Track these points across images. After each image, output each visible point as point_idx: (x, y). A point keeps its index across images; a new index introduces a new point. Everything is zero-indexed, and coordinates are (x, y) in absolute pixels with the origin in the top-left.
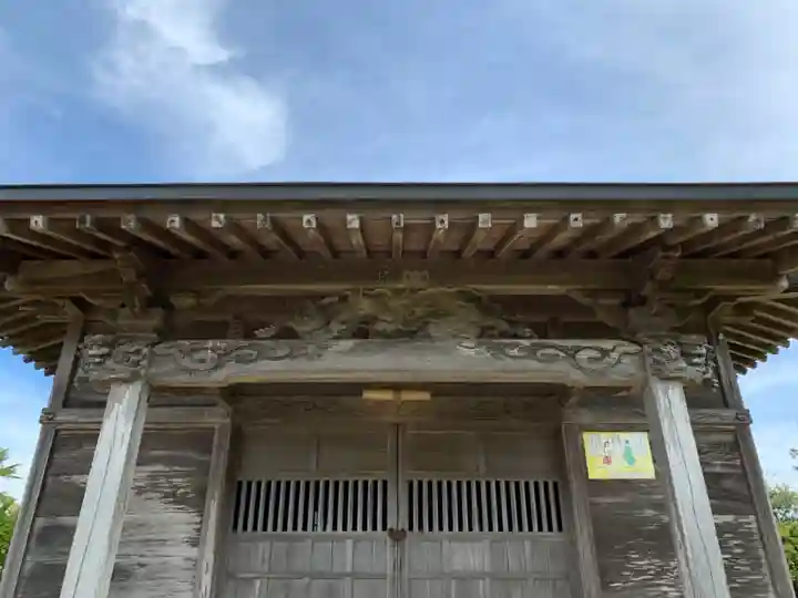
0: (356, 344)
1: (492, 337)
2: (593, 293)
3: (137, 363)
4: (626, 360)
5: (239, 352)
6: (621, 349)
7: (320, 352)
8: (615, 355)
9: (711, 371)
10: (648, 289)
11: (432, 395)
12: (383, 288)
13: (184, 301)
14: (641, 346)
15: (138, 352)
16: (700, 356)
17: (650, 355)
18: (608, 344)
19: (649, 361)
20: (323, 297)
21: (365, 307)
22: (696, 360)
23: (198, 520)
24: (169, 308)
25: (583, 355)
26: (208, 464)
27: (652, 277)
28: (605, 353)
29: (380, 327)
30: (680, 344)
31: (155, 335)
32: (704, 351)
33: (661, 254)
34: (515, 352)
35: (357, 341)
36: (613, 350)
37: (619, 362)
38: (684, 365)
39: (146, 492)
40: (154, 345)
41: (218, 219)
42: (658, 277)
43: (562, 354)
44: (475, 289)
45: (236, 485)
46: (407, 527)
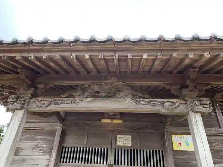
0: (92, 99)
1: (136, 98)
2: (171, 85)
3: (24, 104)
4: (181, 106)
5: (55, 101)
6: (179, 102)
7: (80, 102)
8: (177, 104)
9: (211, 110)
10: (188, 82)
11: (123, 121)
12: (102, 83)
13: (41, 86)
14: (186, 101)
15: (24, 101)
16: (207, 105)
17: (189, 104)
18: (175, 101)
19: (189, 106)
20: (83, 86)
21: (96, 88)
22: (205, 106)
23: (49, 158)
24: (36, 88)
25: (166, 104)
26: (54, 141)
27: (189, 78)
28: (174, 103)
29: (100, 94)
30: (200, 101)
31: (31, 96)
32: (208, 103)
33: (192, 70)
34: (143, 103)
35: (92, 98)
36: (177, 103)
37: (179, 106)
38: (201, 107)
39: (34, 149)
40: (30, 99)
41: (45, 56)
42: (191, 78)
43: (159, 104)
44: (131, 83)
45: (62, 148)
46: (114, 163)
